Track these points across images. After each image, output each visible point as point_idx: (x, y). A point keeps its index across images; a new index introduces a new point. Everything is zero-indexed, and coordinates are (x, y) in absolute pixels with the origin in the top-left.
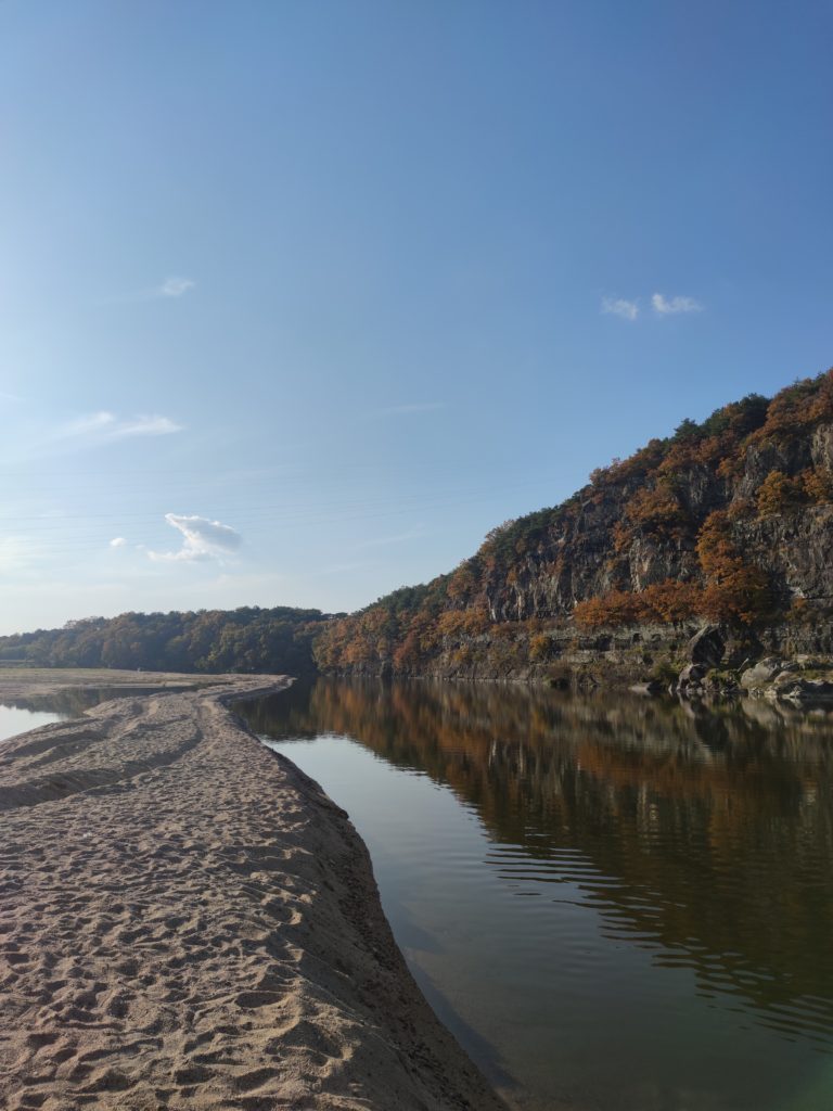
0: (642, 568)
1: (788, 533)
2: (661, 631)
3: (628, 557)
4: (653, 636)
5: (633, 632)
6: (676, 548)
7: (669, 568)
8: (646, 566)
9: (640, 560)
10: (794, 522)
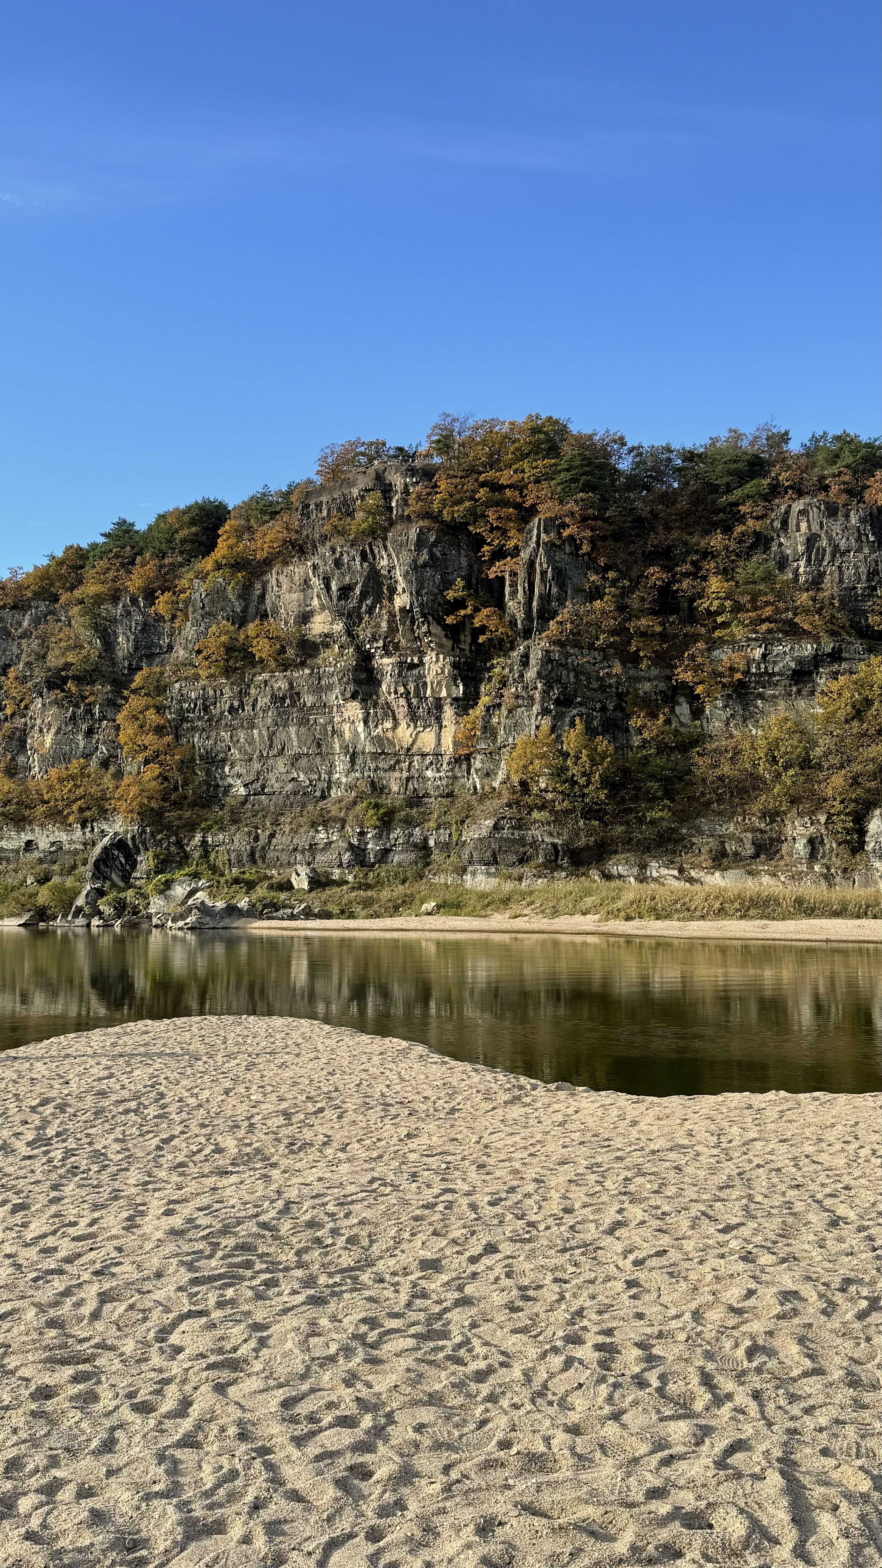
0: (42, 743)
1: (232, 707)
2: (63, 837)
3: (26, 724)
4: (53, 844)
5: (25, 837)
6: (93, 715)
7: (82, 744)
8: (48, 739)
9: (41, 731)
10: (240, 692)
